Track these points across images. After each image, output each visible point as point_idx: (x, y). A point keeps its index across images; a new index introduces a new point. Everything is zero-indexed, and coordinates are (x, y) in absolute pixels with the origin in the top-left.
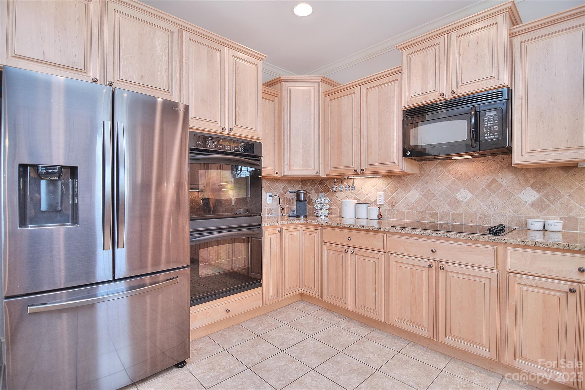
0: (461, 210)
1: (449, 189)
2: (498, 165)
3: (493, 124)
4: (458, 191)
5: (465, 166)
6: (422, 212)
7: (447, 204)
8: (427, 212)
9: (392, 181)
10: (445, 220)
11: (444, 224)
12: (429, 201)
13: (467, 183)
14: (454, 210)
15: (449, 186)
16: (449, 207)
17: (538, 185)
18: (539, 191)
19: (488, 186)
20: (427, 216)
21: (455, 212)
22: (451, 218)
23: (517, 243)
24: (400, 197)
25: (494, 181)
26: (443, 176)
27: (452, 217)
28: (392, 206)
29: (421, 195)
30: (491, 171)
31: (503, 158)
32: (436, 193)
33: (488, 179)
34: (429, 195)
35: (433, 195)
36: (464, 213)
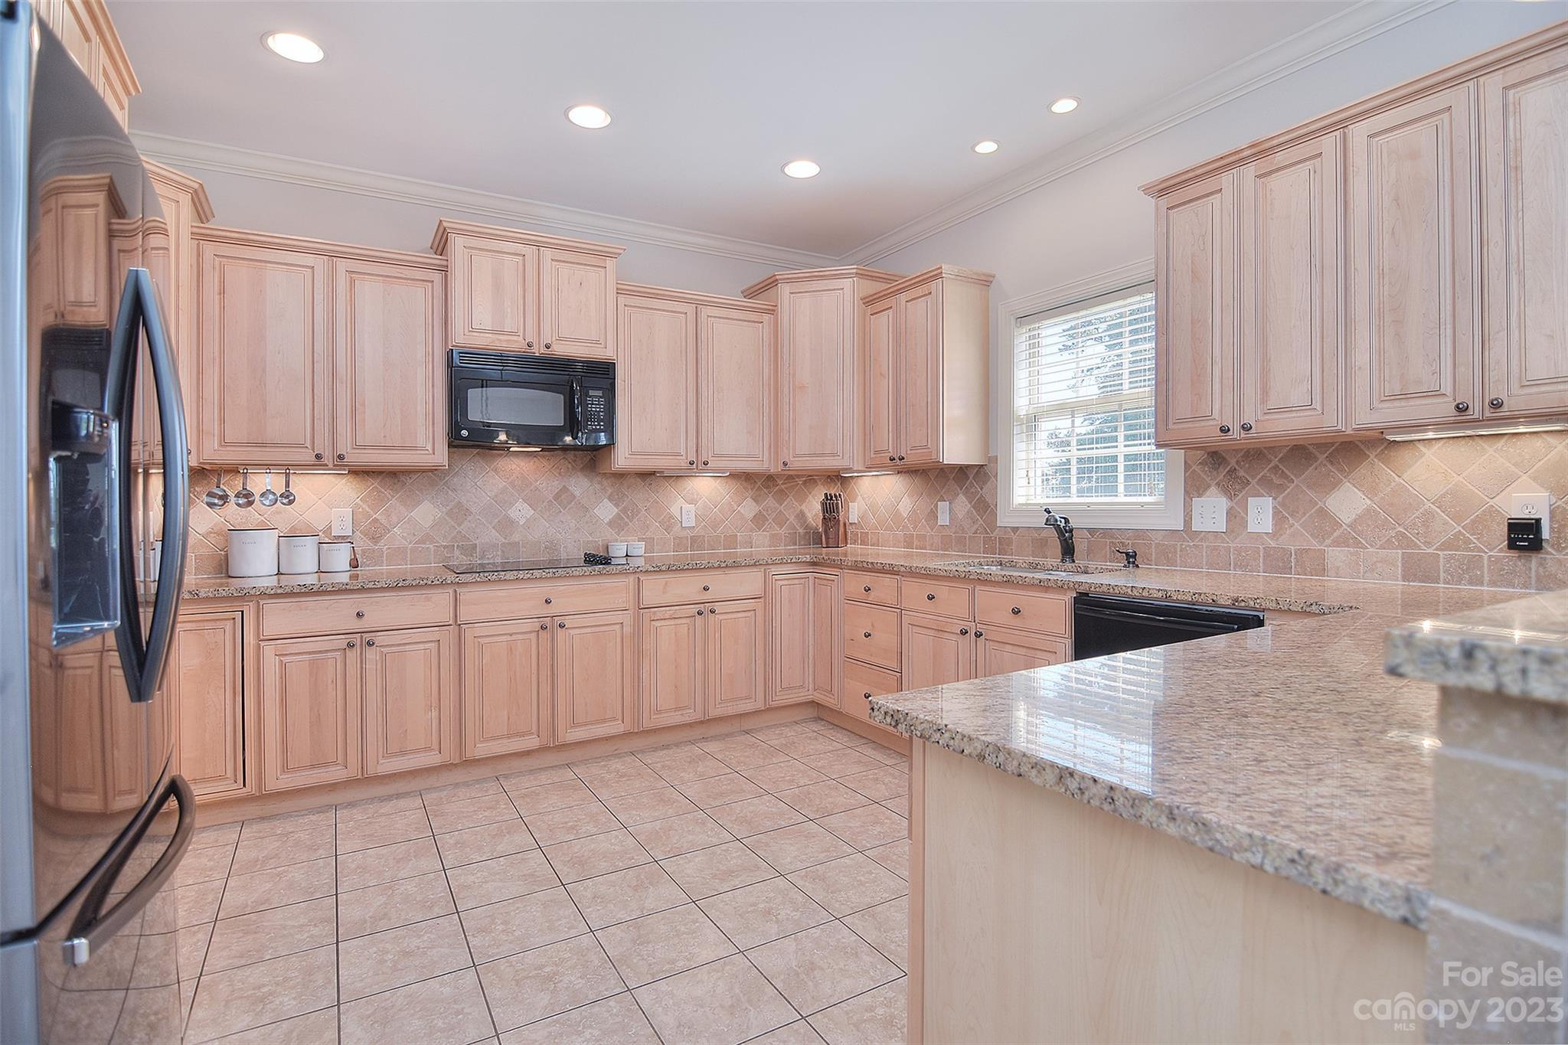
0: (516, 537)
1: (496, 501)
2: (570, 466)
3: (598, 410)
4: (512, 504)
5: (522, 464)
6: (445, 547)
7: (494, 528)
8: (456, 545)
9: (374, 483)
10: (490, 557)
11: (488, 564)
12: (459, 525)
13: (525, 493)
14: (505, 539)
15: (496, 496)
16: (498, 534)
17: (616, 497)
18: (616, 505)
19: (557, 497)
20: (457, 552)
21: (507, 541)
22: (499, 553)
23: (652, 569)
24: (395, 519)
25: (565, 489)
26: (485, 479)
27: (503, 552)
28: (375, 539)
29: (443, 512)
30: (560, 474)
31: (575, 456)
32: (473, 510)
33: (556, 484)
34: (459, 512)
35: (468, 512)
36: (521, 542)
